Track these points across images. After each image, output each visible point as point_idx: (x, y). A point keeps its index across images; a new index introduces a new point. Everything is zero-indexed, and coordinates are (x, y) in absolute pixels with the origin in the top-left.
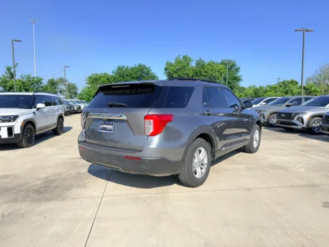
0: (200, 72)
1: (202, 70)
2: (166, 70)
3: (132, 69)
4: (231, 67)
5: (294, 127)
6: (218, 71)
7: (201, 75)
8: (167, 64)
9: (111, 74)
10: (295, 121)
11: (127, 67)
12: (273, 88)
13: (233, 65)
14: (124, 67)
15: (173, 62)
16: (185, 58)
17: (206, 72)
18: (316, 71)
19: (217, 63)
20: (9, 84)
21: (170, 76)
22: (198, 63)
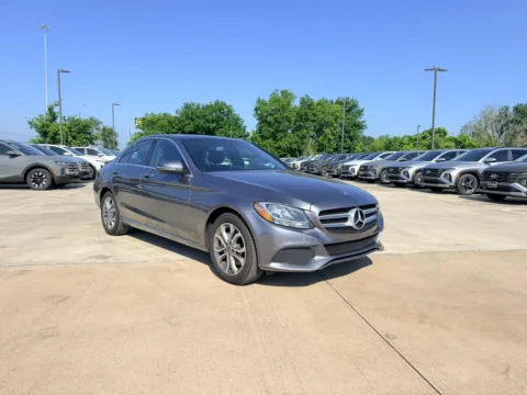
0: (306, 115)
1: (309, 112)
2: (256, 110)
3: (206, 108)
4: (351, 108)
5: (440, 185)
6: (332, 115)
7: (307, 119)
8: (259, 100)
9: (174, 114)
10: (442, 178)
11: (198, 106)
12: (412, 140)
13: (355, 106)
14: (193, 104)
15: (267, 99)
16: (284, 93)
17: (314, 115)
18: (475, 117)
19: (332, 102)
20: (51, 129)
21: (263, 120)
22: (303, 102)
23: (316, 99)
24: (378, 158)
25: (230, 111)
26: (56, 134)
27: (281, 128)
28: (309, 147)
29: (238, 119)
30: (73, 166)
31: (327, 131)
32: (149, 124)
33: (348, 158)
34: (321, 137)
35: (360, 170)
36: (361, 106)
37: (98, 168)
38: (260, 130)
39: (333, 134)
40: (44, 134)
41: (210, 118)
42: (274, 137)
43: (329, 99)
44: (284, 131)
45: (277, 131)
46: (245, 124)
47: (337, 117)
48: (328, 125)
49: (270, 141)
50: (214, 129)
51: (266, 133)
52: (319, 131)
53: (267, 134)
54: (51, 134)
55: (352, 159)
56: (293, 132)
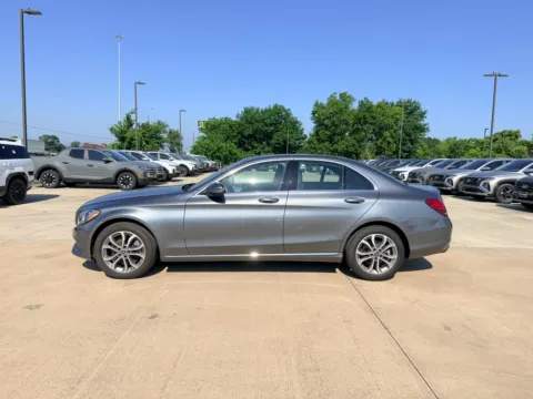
0: (364, 118)
1: (367, 115)
2: (314, 113)
3: (265, 112)
4: (412, 110)
5: (479, 194)
6: (392, 117)
7: (366, 123)
8: (316, 104)
9: (234, 119)
10: (481, 187)
11: (257, 110)
12: (479, 143)
13: (417, 108)
14: (253, 108)
15: (325, 102)
16: (343, 96)
17: (374, 118)
19: (392, 104)
20: (128, 135)
21: (320, 123)
22: (362, 104)
23: (375, 101)
24: (428, 165)
25: (288, 115)
26: (132, 139)
27: (339, 131)
28: (367, 150)
29: (296, 122)
30: (152, 170)
31: (387, 134)
32: (211, 127)
33: (401, 163)
34: (380, 140)
35: (409, 176)
36: (423, 108)
37: (171, 172)
38: (317, 133)
39: (392, 137)
40: (122, 139)
41: (268, 121)
42: (331, 140)
43: (390, 101)
44: (342, 134)
45: (334, 134)
46: (302, 127)
47: (398, 120)
48: (388, 127)
49: (327, 144)
50: (272, 133)
51: (322, 136)
52: (379, 134)
53: (325, 138)
54: (128, 139)
55: (404, 165)
56: (351, 134)
